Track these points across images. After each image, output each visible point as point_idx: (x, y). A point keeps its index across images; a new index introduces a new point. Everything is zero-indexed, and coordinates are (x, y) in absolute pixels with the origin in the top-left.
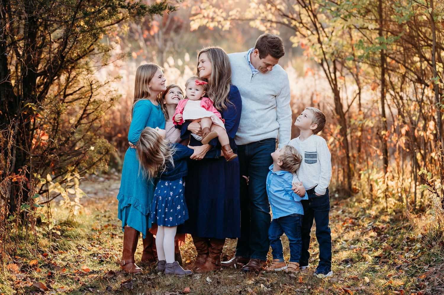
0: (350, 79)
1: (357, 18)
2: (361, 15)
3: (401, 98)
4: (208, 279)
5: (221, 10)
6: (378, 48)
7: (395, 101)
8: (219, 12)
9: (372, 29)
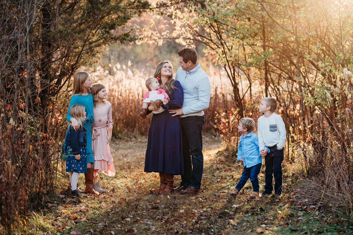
0: (244, 77)
1: (249, 38)
2: (252, 37)
3: (278, 90)
4: (168, 197)
5: (156, 32)
6: (263, 59)
7: (275, 91)
8: (154, 33)
9: (259, 46)
